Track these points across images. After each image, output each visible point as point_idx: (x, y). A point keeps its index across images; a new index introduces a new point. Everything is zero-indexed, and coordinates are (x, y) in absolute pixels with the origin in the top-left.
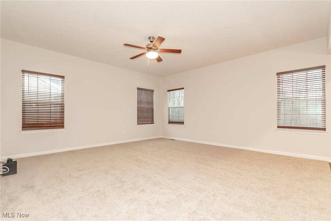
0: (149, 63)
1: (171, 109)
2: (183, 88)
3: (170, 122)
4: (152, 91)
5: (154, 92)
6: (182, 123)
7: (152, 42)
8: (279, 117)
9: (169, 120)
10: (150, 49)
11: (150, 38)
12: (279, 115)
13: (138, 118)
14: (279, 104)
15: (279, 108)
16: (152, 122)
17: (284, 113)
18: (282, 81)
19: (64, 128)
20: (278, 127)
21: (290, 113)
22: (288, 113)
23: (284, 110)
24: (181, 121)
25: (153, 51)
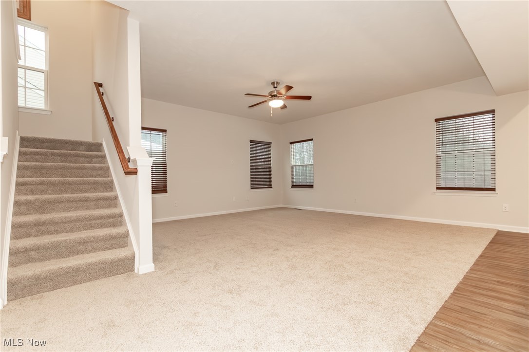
0: (272, 112)
1: (294, 168)
2: (312, 140)
3: (293, 186)
4: (269, 144)
5: (272, 145)
6: (311, 186)
7: (276, 87)
8: (439, 176)
9: (293, 183)
10: (273, 96)
11: (273, 83)
12: (439, 173)
13: (252, 180)
14: (438, 158)
15: (439, 164)
16: (270, 187)
17: (444, 171)
18: (442, 129)
19: (167, 192)
20: (438, 188)
21: (453, 170)
22: (450, 170)
23: (444, 166)
24: (308, 184)
25: (277, 99)
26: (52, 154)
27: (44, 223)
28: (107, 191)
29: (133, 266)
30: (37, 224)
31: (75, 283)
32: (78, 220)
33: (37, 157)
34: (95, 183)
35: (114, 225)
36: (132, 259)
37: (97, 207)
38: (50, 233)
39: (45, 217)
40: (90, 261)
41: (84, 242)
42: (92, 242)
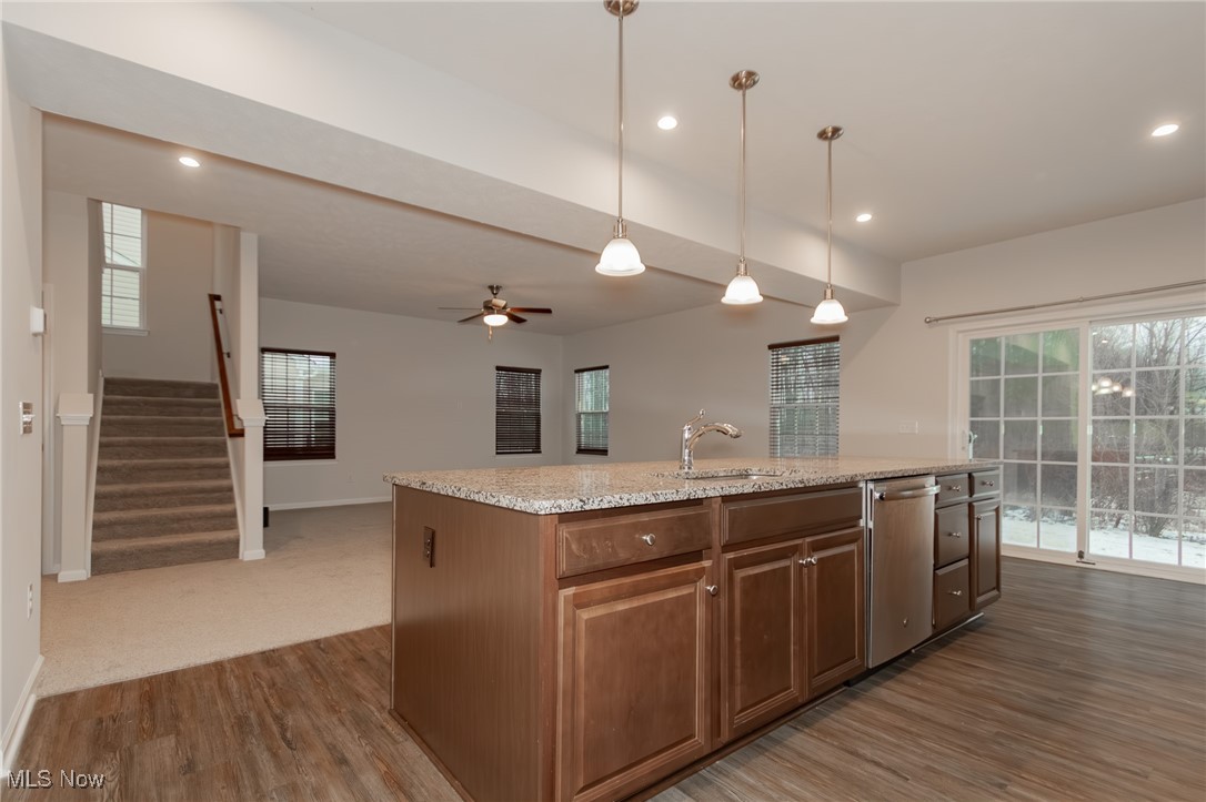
0: (492, 334)
1: (582, 416)
2: (606, 367)
3: (580, 451)
4: (538, 372)
5: (542, 375)
6: (605, 452)
7: (497, 294)
8: (774, 440)
9: (579, 446)
11: (491, 288)
12: (774, 436)
13: (499, 439)
15: (774, 421)
16: (537, 450)
17: (781, 431)
18: (778, 362)
19: (335, 457)
22: (788, 431)
23: (781, 424)
24: (602, 447)
25: (496, 313)
26: (146, 403)
27: (132, 495)
28: (218, 456)
29: (238, 552)
30: (124, 495)
31: (165, 564)
32: (174, 492)
33: (125, 407)
34: (201, 444)
35: (220, 501)
36: (237, 542)
37: (202, 477)
38: (138, 507)
39: (133, 487)
40: (182, 540)
41: (179, 519)
42: (189, 519)
